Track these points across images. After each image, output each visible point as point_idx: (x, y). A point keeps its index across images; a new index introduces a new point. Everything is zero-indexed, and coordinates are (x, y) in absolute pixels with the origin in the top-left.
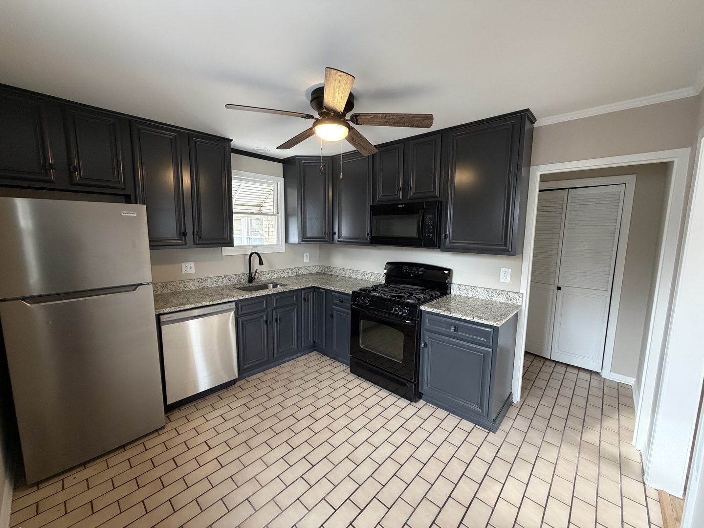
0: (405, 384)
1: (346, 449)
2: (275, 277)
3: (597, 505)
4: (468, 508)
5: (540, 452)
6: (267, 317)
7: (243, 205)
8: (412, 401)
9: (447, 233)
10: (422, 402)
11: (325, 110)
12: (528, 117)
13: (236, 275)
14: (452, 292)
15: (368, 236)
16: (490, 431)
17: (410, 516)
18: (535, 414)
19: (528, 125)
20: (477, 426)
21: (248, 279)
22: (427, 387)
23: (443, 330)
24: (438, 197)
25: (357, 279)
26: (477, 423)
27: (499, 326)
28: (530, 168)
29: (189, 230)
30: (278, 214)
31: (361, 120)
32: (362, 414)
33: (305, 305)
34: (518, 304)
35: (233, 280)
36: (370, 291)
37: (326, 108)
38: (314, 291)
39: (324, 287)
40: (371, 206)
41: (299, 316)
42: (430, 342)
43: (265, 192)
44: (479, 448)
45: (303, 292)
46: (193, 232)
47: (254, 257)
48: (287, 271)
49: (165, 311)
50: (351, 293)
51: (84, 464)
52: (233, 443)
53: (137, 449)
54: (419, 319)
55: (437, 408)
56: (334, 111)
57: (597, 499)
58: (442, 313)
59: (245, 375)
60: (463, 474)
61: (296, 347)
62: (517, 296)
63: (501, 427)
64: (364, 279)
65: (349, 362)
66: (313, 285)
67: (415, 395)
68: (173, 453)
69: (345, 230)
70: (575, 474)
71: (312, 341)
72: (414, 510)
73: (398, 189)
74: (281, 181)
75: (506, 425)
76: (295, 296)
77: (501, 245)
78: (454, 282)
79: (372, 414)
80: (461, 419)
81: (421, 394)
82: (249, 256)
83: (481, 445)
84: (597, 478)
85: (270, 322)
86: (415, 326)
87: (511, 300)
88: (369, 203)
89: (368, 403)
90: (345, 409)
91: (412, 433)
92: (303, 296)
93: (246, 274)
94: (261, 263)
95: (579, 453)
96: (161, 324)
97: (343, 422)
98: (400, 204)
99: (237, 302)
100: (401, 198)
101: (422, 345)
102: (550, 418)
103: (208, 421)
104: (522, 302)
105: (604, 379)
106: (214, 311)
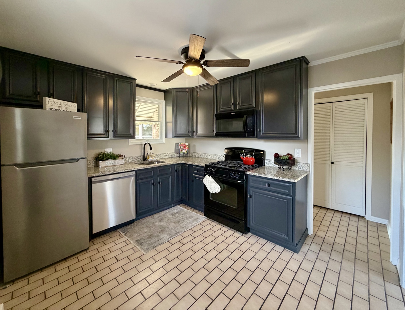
0: (238, 222)
1: (203, 262)
2: (159, 158)
3: (369, 300)
4: (282, 300)
5: (328, 265)
6: (154, 181)
7: (141, 117)
8: (243, 233)
9: (261, 128)
10: (250, 234)
11: (189, 59)
12: (305, 61)
13: (136, 156)
14: (266, 165)
15: (214, 132)
16: (295, 252)
17: (245, 305)
18: (323, 242)
19: (304, 65)
20: (286, 249)
21: (143, 159)
22: (252, 224)
23: (261, 186)
24: (254, 108)
25: (207, 159)
26: (286, 247)
27: (295, 182)
28: (308, 89)
29: (111, 129)
30: (161, 121)
31: (210, 64)
32: (212, 241)
33: (176, 174)
34: (307, 170)
35: (134, 159)
36: (216, 164)
37: (190, 58)
38: (182, 166)
39: (188, 163)
40: (215, 114)
41: (173, 181)
42: (253, 194)
43: (154, 109)
44: (288, 262)
45: (175, 166)
46: (113, 130)
47: (147, 146)
48: (166, 155)
49: (95, 175)
50: (204, 166)
51: (41, 270)
52: (132, 258)
53: (74, 260)
54: (246, 180)
55: (259, 237)
56: (194, 59)
57: (369, 296)
58: (260, 176)
59: (140, 217)
60: (278, 279)
61: (171, 201)
62: (306, 166)
63: (302, 250)
64: (212, 159)
65: (204, 210)
66: (181, 162)
67: (245, 229)
68: (95, 263)
69: (201, 130)
70: (353, 280)
71: (180, 197)
72: (247, 301)
73: (231, 104)
74: (163, 102)
75: (305, 248)
76: (170, 169)
77: (294, 134)
78: (266, 158)
79: (219, 241)
80: (275, 244)
81: (249, 228)
82: (144, 145)
83: (289, 261)
84: (368, 283)
85: (155, 184)
86: (244, 184)
87: (302, 168)
88: (214, 112)
89: (216, 235)
90: (201, 238)
91: (244, 253)
92: (175, 169)
93: (141, 156)
94: (151, 149)
95: (355, 266)
96: (92, 183)
97: (201, 245)
98: (233, 113)
99: (136, 171)
100: (233, 109)
101: (249, 196)
102: (333, 244)
103: (116, 244)
104: (309, 169)
105: (367, 220)
106: (123, 176)
